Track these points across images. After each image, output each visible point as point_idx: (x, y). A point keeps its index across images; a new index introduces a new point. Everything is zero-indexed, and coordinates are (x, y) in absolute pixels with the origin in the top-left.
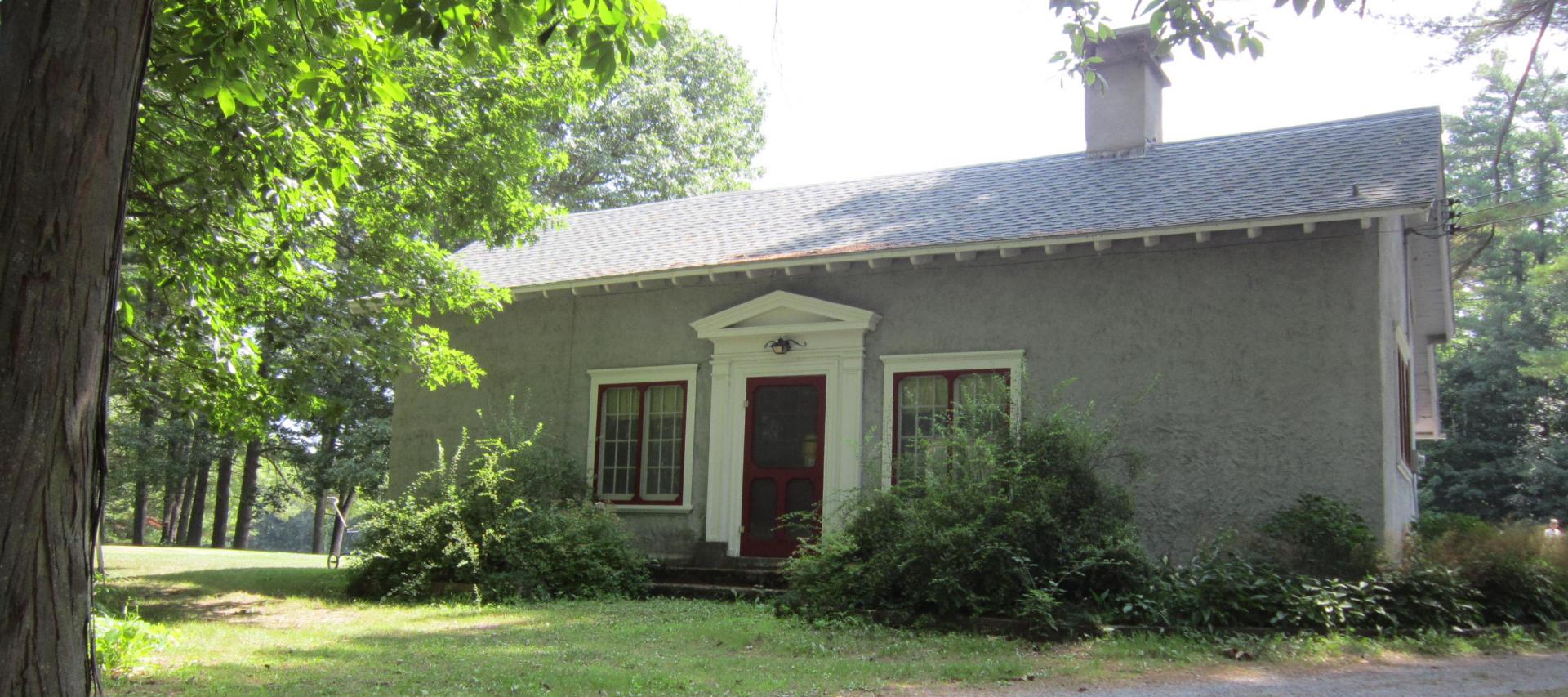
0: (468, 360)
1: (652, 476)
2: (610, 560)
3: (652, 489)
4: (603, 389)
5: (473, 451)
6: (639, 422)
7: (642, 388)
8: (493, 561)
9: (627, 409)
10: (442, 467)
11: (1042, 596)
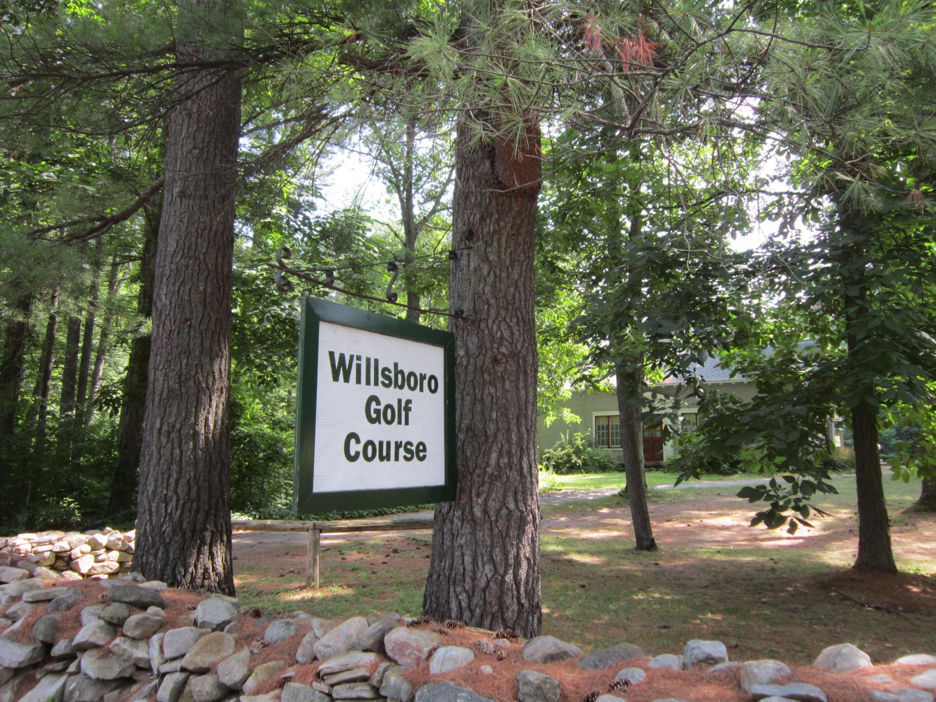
0: (578, 417)
1: (613, 441)
2: (612, 463)
3: (613, 444)
4: (596, 417)
5: (571, 436)
6: (608, 426)
7: (609, 417)
8: (585, 464)
9: (604, 423)
10: (564, 441)
11: (725, 466)
